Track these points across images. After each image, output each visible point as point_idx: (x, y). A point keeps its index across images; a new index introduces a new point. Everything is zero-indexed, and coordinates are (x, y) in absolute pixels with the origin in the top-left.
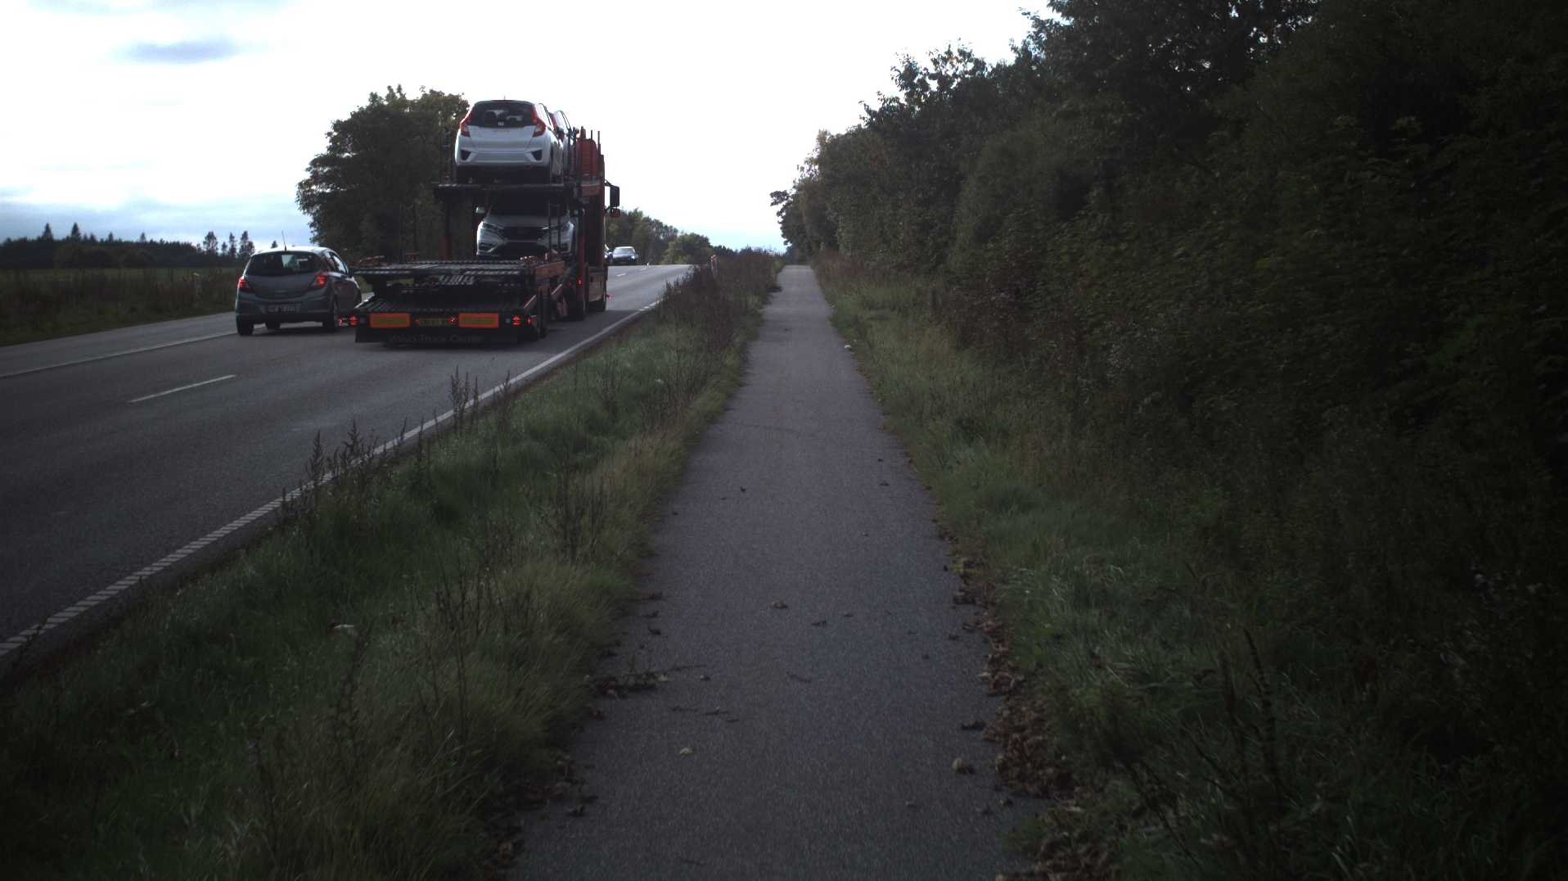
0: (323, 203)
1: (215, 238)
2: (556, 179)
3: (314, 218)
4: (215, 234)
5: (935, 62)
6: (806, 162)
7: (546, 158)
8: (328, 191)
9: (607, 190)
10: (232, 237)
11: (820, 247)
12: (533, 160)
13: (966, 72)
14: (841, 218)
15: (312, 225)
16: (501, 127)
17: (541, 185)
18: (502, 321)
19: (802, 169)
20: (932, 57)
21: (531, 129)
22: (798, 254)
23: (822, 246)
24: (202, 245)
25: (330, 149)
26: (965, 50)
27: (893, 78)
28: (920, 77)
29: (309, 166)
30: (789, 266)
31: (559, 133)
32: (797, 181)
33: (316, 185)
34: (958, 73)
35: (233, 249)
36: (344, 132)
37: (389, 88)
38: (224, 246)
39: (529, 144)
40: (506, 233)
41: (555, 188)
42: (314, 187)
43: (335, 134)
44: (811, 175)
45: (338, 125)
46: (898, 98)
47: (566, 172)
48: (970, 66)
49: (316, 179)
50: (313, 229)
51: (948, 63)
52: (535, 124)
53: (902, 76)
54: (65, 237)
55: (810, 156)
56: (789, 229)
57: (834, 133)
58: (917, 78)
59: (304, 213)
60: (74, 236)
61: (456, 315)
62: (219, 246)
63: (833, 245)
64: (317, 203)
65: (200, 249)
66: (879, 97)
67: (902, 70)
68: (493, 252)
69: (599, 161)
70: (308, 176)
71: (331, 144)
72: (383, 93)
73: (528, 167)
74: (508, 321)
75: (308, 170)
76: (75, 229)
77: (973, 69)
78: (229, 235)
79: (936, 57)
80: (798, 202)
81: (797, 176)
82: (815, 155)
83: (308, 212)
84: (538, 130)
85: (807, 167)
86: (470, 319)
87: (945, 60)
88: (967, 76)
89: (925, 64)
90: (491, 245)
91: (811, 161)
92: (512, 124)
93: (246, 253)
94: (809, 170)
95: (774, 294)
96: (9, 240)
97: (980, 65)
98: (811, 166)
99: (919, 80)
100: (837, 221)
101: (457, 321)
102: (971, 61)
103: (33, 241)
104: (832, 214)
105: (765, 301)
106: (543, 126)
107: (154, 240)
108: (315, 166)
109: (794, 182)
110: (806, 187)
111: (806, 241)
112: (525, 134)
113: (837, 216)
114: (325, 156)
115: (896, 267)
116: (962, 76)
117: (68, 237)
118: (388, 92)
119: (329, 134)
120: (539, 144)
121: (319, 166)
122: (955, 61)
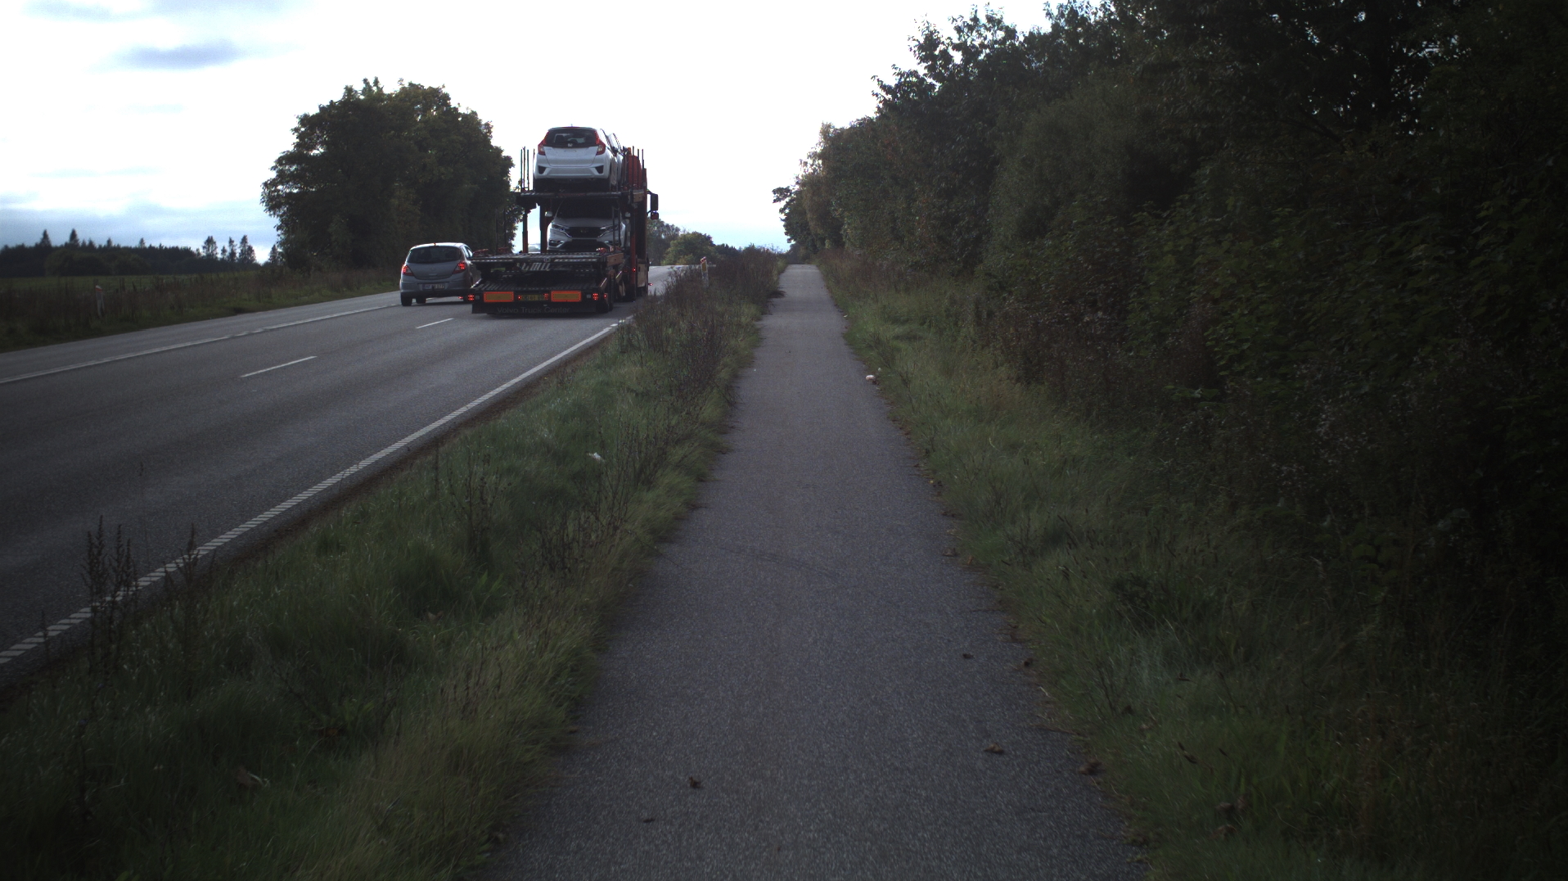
0: (290, 204)
1: (215, 243)
2: (614, 188)
3: (282, 221)
4: (215, 239)
5: (959, 30)
6: (809, 156)
7: (606, 172)
8: (295, 191)
9: (649, 196)
10: (231, 242)
11: (824, 244)
12: (596, 173)
13: (996, 42)
14: (846, 214)
15: (279, 228)
16: (570, 147)
17: (603, 193)
18: (583, 296)
19: (806, 163)
20: (955, 24)
21: (595, 149)
22: (802, 251)
23: (827, 242)
24: (201, 250)
25: (297, 145)
26: (994, 16)
27: (911, 49)
28: (941, 47)
29: (274, 164)
30: (794, 266)
31: (614, 151)
32: (800, 177)
33: (283, 185)
34: (986, 43)
35: (233, 254)
36: (310, 126)
37: (365, 81)
38: (224, 251)
39: (593, 161)
40: (572, 232)
41: (614, 195)
42: (280, 187)
43: (303, 129)
44: (815, 170)
45: (305, 120)
46: (916, 72)
47: (619, 182)
48: (1000, 35)
49: (282, 178)
50: (279, 232)
51: (974, 32)
52: (598, 145)
53: (921, 47)
54: (63, 243)
55: (813, 150)
56: (793, 226)
57: (838, 126)
58: (938, 49)
59: (270, 215)
60: (73, 242)
61: (549, 292)
62: (219, 251)
63: (838, 243)
64: (285, 204)
65: (199, 254)
66: (894, 71)
67: (922, 41)
68: (561, 247)
69: (642, 174)
70: (273, 175)
71: (298, 140)
72: (359, 87)
73: (592, 179)
74: (589, 296)
75: (274, 168)
76: (73, 235)
77: (1004, 38)
78: (228, 240)
79: (960, 23)
80: (802, 198)
81: (800, 172)
82: (819, 150)
83: (274, 214)
84: (600, 150)
85: (810, 161)
86: (559, 295)
87: (971, 28)
88: (996, 46)
89: (947, 33)
90: (559, 242)
91: (814, 156)
92: (576, 145)
93: (245, 258)
94: (812, 165)
95: (775, 300)
96: (6, 247)
97: (1011, 33)
98: (814, 161)
99: (940, 51)
100: (842, 218)
101: (550, 297)
102: (1001, 29)
103: (31, 248)
104: (836, 210)
105: (765, 311)
106: (604, 146)
107: (153, 245)
108: (281, 164)
109: (797, 178)
110: (810, 183)
111: (810, 238)
112: (590, 153)
113: (843, 212)
114: (291, 153)
115: (911, 266)
116: (990, 46)
117: (66, 244)
118: (364, 86)
119: (296, 130)
120: (601, 161)
121: (286, 164)
122: (982, 30)
